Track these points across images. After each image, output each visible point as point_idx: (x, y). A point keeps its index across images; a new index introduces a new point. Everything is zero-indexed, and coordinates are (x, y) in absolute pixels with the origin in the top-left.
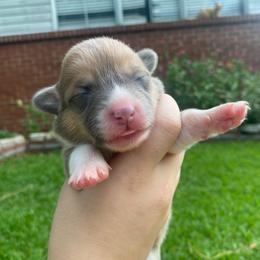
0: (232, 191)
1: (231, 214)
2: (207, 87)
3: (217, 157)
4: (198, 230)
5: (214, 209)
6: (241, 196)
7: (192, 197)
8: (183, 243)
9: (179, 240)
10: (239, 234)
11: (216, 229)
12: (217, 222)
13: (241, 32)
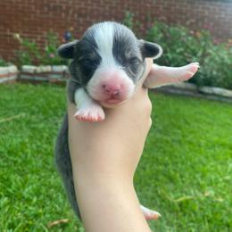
0: (190, 143)
1: (189, 163)
2: (178, 51)
3: (178, 110)
4: (165, 175)
5: (176, 157)
6: (197, 148)
7: (159, 144)
8: (153, 185)
9: (149, 181)
10: (195, 182)
11: (178, 175)
12: (178, 169)
13: (211, 7)
